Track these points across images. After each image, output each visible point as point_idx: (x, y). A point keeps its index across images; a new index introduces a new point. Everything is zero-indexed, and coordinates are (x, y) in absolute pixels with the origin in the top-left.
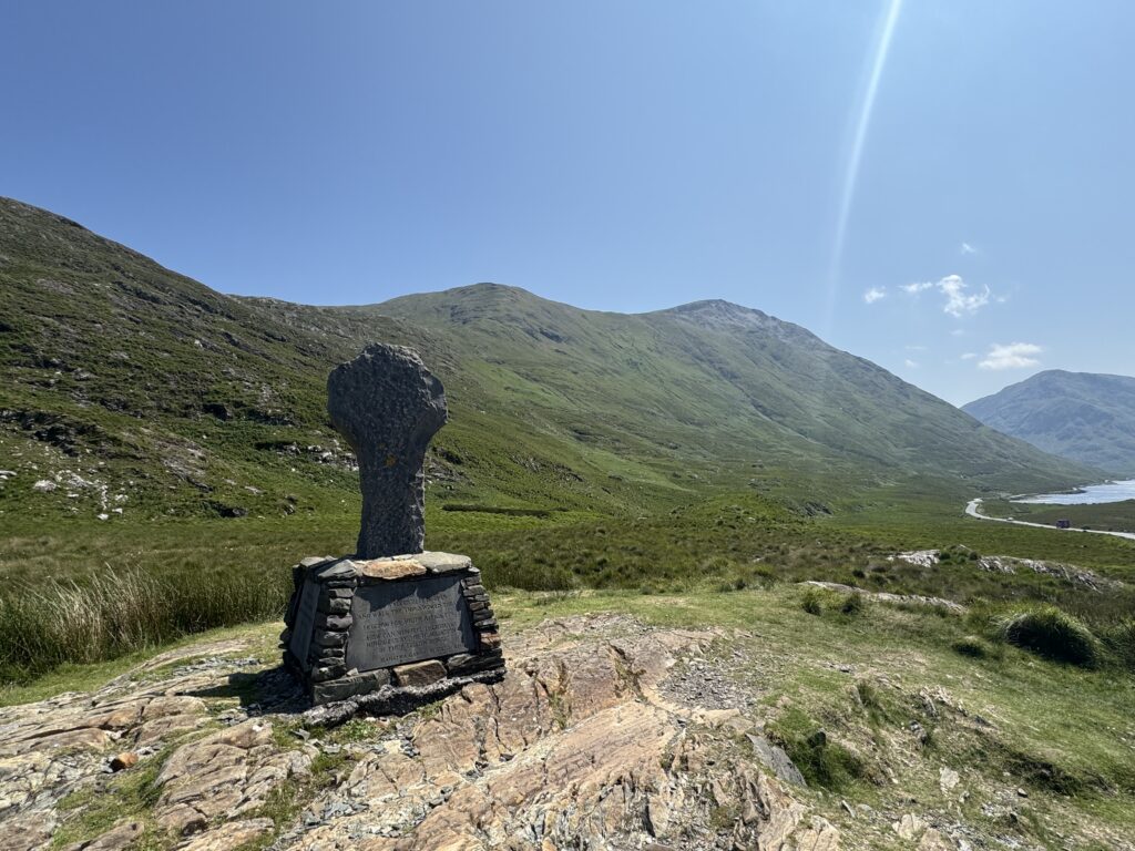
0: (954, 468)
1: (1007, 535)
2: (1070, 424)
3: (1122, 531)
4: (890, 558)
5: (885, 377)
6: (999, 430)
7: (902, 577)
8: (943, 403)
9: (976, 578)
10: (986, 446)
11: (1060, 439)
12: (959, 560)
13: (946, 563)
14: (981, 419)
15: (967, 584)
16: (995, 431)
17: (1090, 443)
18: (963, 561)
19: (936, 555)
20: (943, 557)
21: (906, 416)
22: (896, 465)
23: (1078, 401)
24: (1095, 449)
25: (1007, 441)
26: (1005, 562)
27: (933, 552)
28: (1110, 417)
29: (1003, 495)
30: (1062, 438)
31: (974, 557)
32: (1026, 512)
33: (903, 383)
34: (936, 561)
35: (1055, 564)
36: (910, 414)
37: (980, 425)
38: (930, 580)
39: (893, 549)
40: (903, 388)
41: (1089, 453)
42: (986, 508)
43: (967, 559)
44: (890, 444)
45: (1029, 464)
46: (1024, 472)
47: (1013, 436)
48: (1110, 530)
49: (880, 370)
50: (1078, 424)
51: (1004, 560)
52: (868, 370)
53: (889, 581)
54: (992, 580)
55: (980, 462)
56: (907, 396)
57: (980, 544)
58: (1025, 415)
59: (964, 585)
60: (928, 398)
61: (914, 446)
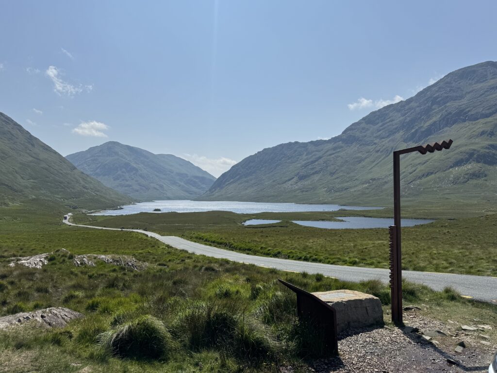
0: (58, 194)
1: (86, 236)
2: (119, 172)
3: (137, 229)
4: (12, 264)
5: (19, 130)
6: (84, 172)
7: (20, 281)
8: (55, 153)
9: (72, 273)
10: (78, 182)
11: (114, 180)
12: (61, 260)
13: (52, 264)
14: (76, 165)
15: (67, 279)
16: (82, 173)
17: (128, 183)
18: (64, 260)
19: (45, 258)
20: (51, 259)
21: (31, 159)
22: (21, 191)
23: (124, 160)
24: (129, 186)
25: (89, 179)
26: (89, 258)
27: (44, 255)
28: (137, 170)
29: (84, 211)
30: (115, 179)
31: (71, 257)
32: (95, 221)
33: (31, 136)
34: (46, 262)
35: (117, 257)
36: (34, 158)
37: (75, 168)
38: (41, 279)
39: (14, 256)
40: (31, 140)
41: (126, 188)
42: (75, 219)
43: (66, 259)
44: (19, 177)
45: (98, 193)
46: (96, 197)
47: (92, 176)
48: (133, 229)
49: (16, 124)
50: (123, 172)
51: (89, 257)
52: (7, 123)
53: (10, 287)
54: (82, 273)
55: (73, 191)
56: (33, 145)
57: (71, 244)
58: (99, 165)
59: (65, 280)
60: (47, 148)
61: (35, 179)
